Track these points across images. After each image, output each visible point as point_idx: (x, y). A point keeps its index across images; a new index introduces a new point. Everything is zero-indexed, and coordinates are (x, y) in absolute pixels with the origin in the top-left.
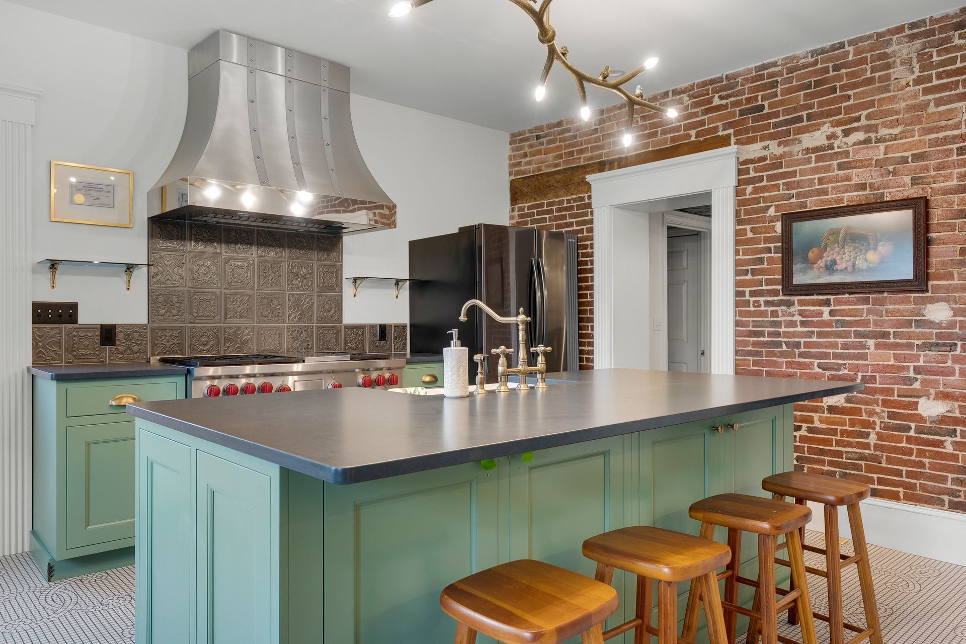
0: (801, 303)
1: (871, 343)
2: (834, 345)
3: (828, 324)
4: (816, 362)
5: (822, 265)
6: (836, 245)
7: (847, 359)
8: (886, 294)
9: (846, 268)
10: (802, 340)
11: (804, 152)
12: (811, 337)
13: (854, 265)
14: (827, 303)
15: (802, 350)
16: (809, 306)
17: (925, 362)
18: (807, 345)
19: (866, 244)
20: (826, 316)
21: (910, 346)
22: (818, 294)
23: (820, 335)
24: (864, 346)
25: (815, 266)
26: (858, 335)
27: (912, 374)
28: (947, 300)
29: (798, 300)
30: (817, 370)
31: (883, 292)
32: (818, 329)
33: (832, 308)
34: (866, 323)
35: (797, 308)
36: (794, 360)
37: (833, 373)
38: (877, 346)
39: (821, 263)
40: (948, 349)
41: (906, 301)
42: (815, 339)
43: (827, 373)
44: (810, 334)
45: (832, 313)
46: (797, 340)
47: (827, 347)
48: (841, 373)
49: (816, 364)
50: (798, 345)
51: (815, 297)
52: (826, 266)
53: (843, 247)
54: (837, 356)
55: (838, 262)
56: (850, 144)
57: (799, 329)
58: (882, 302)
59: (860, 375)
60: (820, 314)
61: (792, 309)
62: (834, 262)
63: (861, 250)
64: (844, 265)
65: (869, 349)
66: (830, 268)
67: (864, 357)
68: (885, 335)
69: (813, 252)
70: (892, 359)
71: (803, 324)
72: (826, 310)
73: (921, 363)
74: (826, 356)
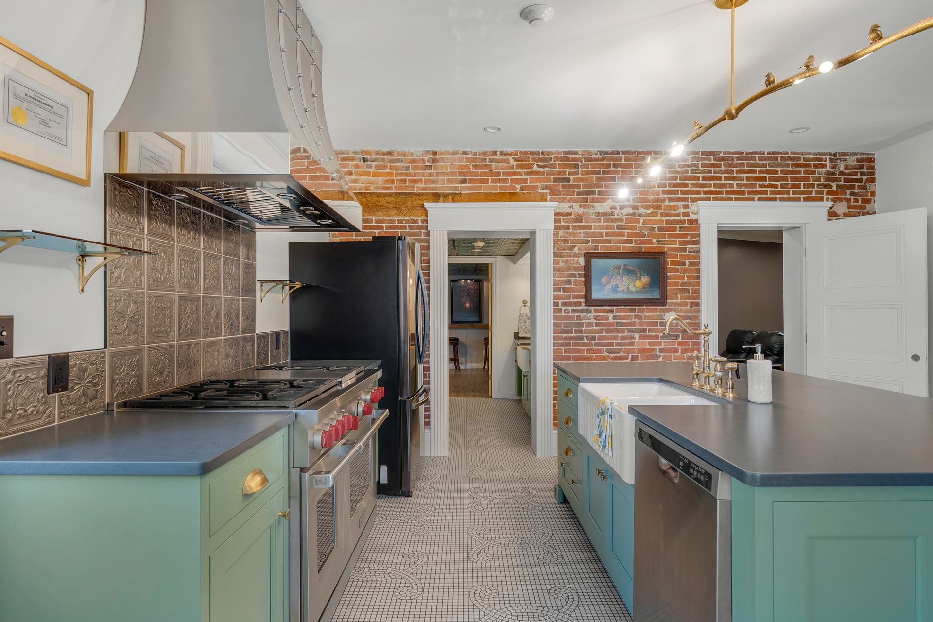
0: (596, 311)
1: (637, 335)
2: (616, 338)
3: (612, 324)
4: (605, 348)
5: (610, 287)
6: (618, 276)
7: (624, 346)
8: (644, 307)
9: (623, 290)
10: (597, 335)
11: (597, 215)
12: (602, 333)
13: (628, 288)
14: (612, 311)
15: (597, 341)
16: (600, 313)
17: (664, 346)
18: (600, 338)
19: (635, 276)
20: (611, 320)
21: (657, 337)
22: (606, 306)
23: (608, 331)
24: (632, 338)
25: (606, 288)
26: (629, 331)
27: (658, 353)
28: (675, 311)
29: (594, 309)
30: (606, 354)
31: (643, 306)
32: (606, 328)
33: (615, 314)
34: (633, 324)
35: (593, 314)
36: (591, 348)
37: (615, 355)
38: (640, 338)
39: (609, 286)
40: (675, 338)
41: (655, 311)
42: (604, 334)
43: (612, 355)
44: (601, 331)
45: (614, 317)
46: (593, 335)
47: (611, 339)
48: (620, 355)
49: (605, 350)
50: (593, 338)
51: (604, 307)
52: (612, 288)
53: (622, 277)
54: (618, 344)
55: (619, 286)
56: (624, 214)
57: (595, 328)
58: (642, 311)
59: (630, 355)
60: (607, 318)
61: (589, 315)
62: (617, 286)
63: (632, 280)
64: (623, 289)
65: (635, 339)
66: (615, 289)
67: (632, 344)
68: (644, 331)
69: (604, 279)
70: (648, 345)
71: (597, 324)
72: (611, 316)
73: (662, 347)
74: (611, 344)
